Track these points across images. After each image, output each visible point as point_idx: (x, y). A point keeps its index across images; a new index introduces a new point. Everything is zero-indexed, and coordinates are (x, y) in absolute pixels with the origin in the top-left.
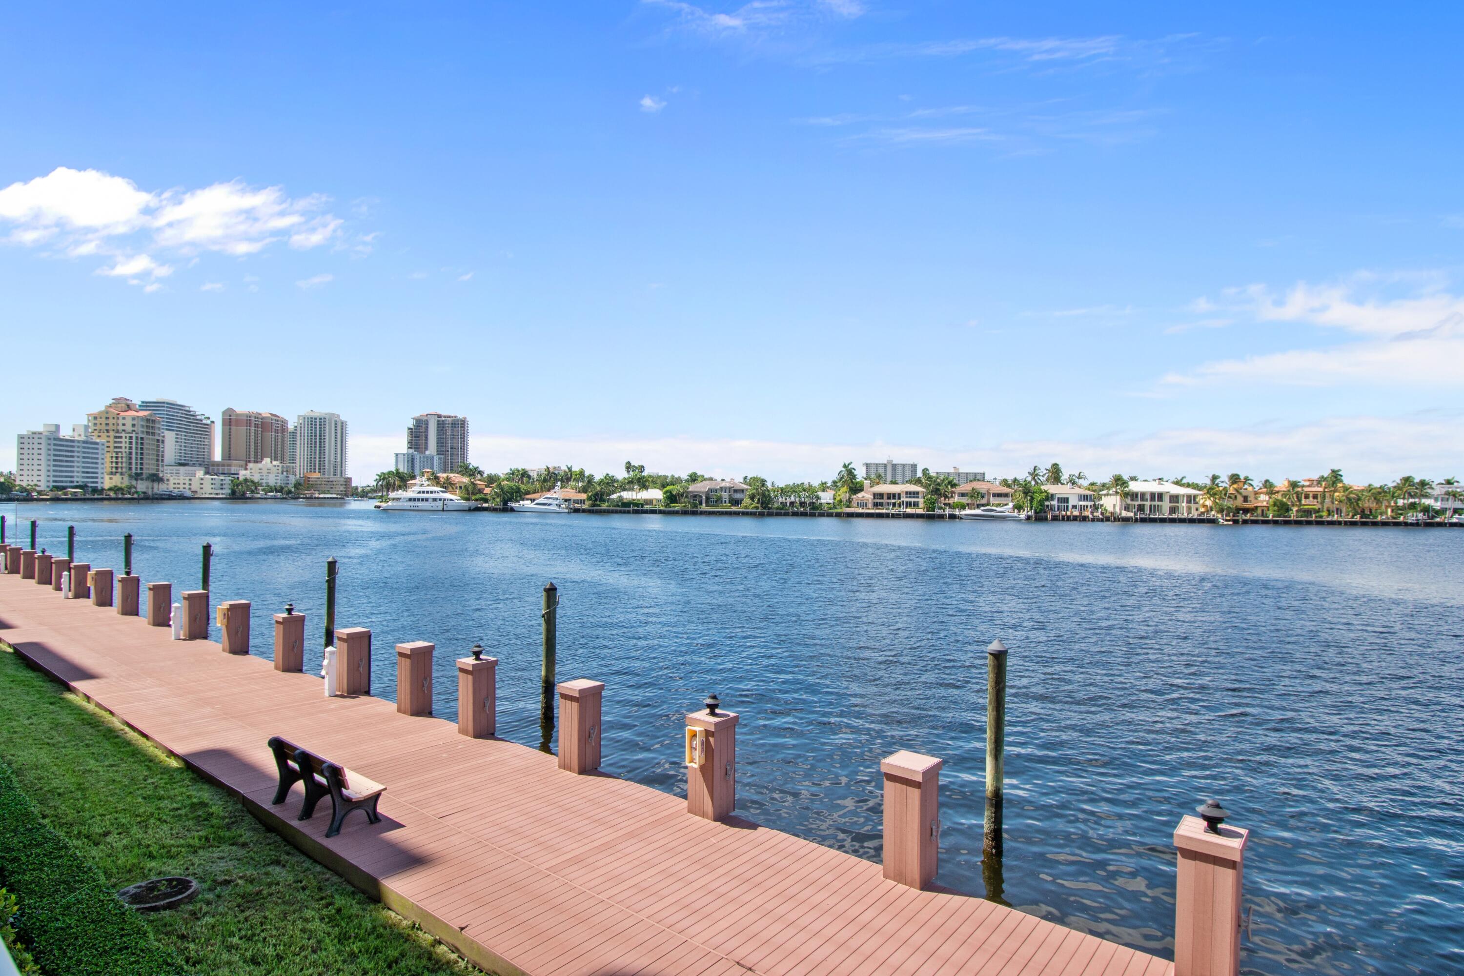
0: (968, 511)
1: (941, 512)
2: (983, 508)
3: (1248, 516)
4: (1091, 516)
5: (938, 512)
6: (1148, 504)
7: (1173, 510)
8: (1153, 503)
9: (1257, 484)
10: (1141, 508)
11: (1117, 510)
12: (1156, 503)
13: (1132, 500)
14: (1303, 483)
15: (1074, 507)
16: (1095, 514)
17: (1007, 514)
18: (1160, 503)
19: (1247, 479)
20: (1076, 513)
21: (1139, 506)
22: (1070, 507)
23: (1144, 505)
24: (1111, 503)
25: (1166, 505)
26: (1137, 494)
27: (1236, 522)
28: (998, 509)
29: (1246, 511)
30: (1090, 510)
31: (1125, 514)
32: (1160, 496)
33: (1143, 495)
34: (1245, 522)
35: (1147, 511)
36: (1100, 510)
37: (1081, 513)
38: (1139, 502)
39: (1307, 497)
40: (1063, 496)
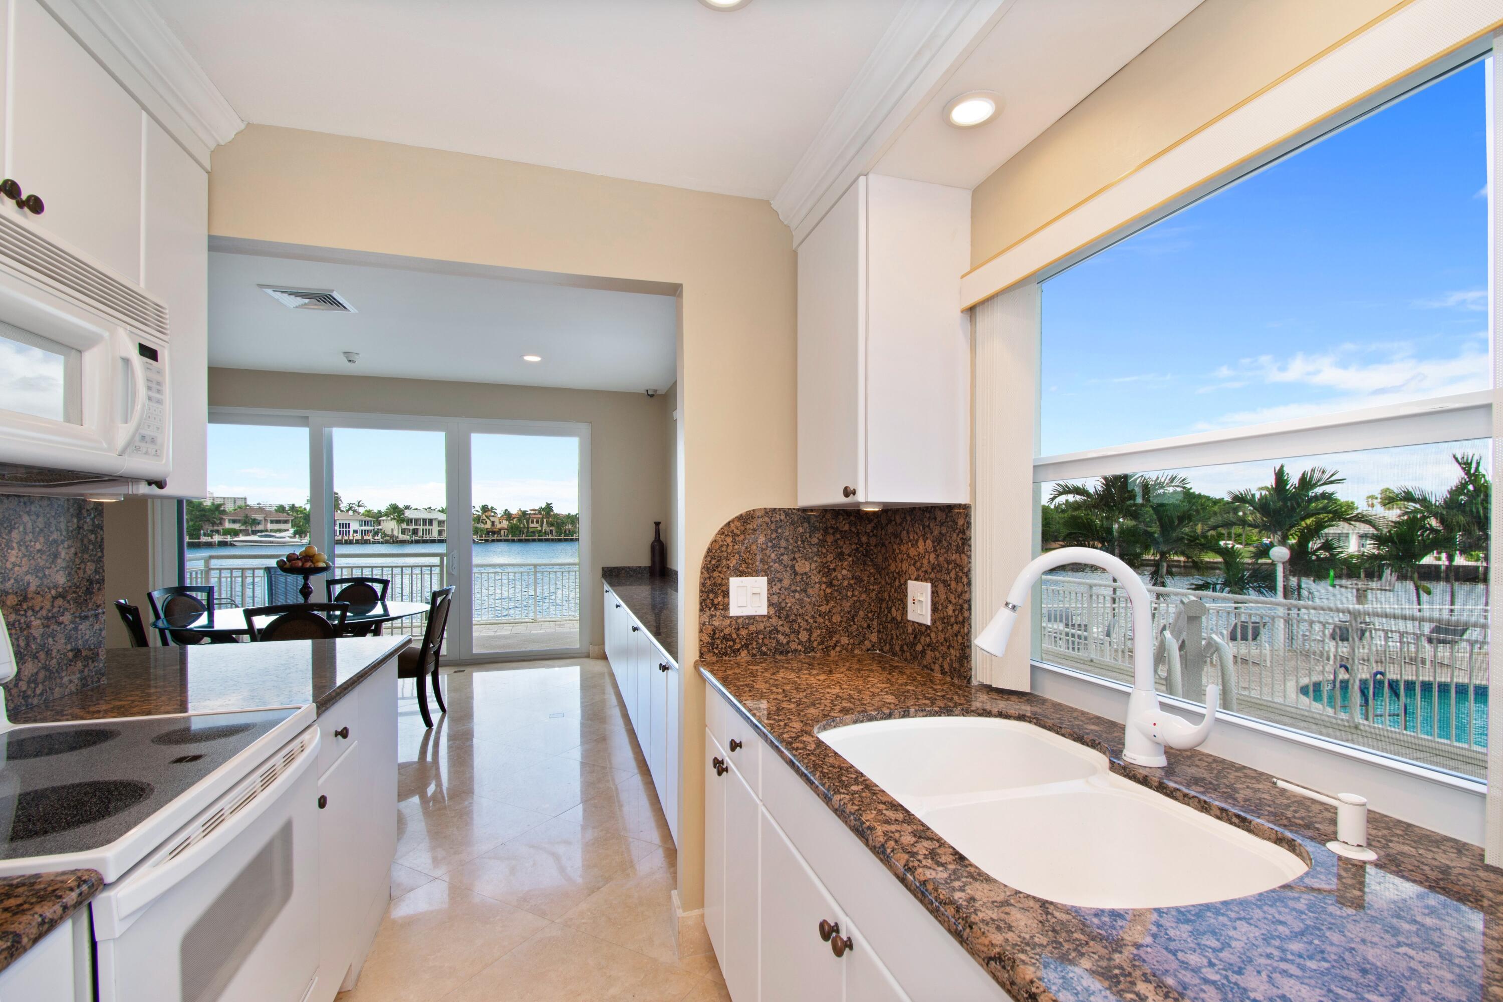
0: (242, 538)
1: (208, 539)
2: (259, 534)
3: (496, 537)
4: (372, 540)
5: (204, 539)
6: (421, 528)
7: (440, 533)
8: (425, 527)
9: (500, 512)
10: (415, 532)
11: (395, 533)
12: (428, 527)
13: (408, 525)
14: (529, 512)
15: (356, 532)
16: (376, 538)
17: (288, 539)
18: (430, 527)
19: (492, 508)
20: (358, 537)
21: (414, 530)
22: (352, 532)
23: (417, 529)
24: (390, 526)
25: (435, 528)
26: (411, 520)
27: (487, 541)
28: (278, 535)
29: (494, 533)
30: (371, 534)
31: (401, 537)
32: (431, 522)
33: (417, 520)
34: (493, 541)
35: (420, 533)
36: (380, 534)
37: (363, 537)
38: (414, 527)
39: (532, 522)
40: (344, 522)
